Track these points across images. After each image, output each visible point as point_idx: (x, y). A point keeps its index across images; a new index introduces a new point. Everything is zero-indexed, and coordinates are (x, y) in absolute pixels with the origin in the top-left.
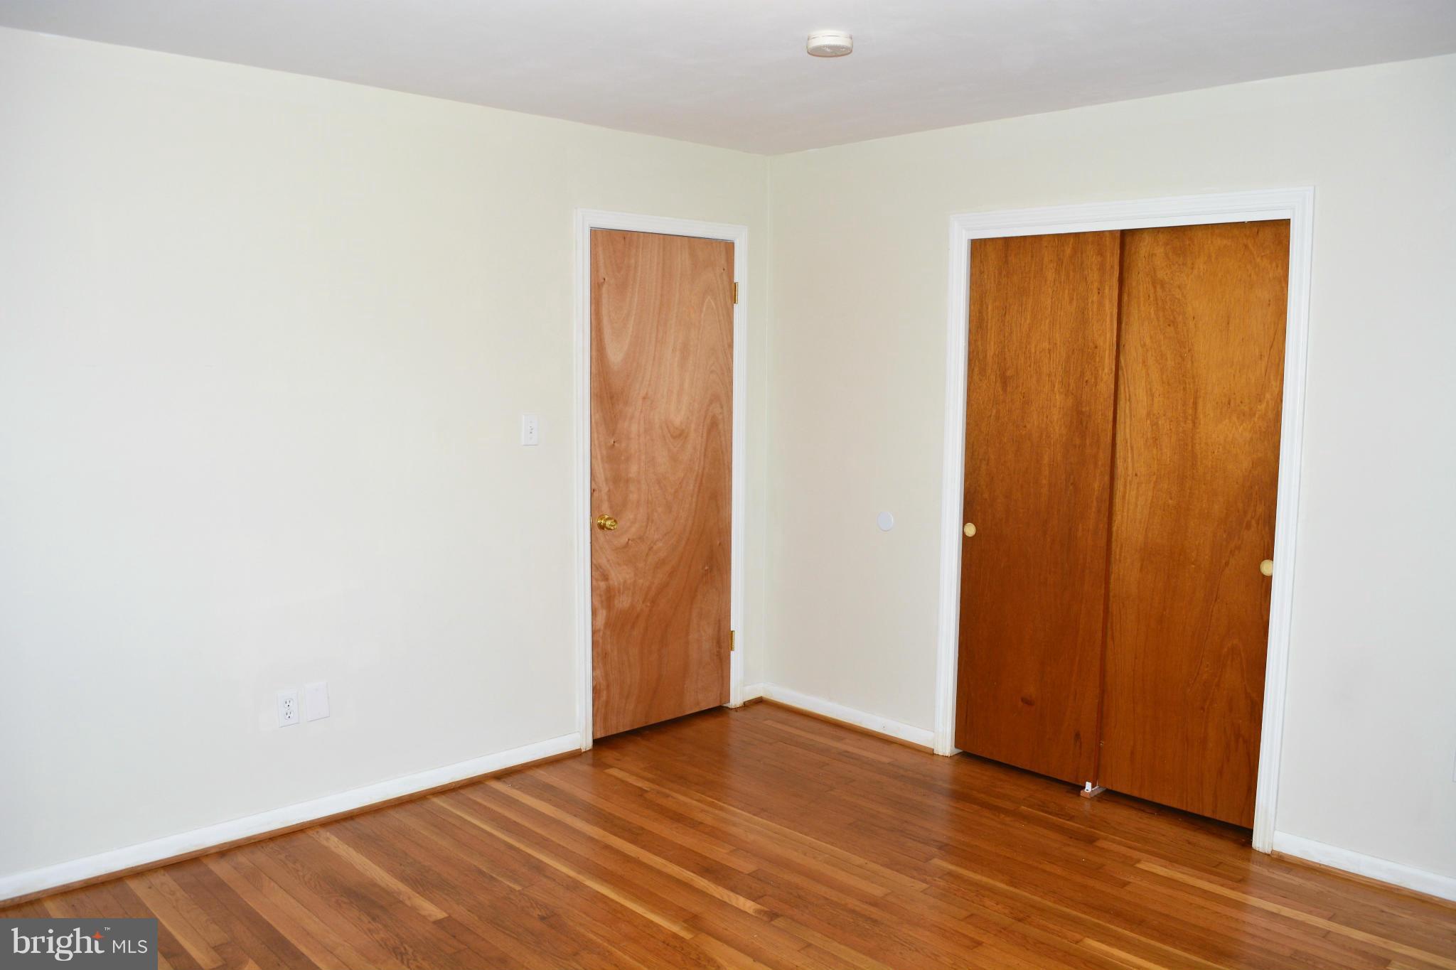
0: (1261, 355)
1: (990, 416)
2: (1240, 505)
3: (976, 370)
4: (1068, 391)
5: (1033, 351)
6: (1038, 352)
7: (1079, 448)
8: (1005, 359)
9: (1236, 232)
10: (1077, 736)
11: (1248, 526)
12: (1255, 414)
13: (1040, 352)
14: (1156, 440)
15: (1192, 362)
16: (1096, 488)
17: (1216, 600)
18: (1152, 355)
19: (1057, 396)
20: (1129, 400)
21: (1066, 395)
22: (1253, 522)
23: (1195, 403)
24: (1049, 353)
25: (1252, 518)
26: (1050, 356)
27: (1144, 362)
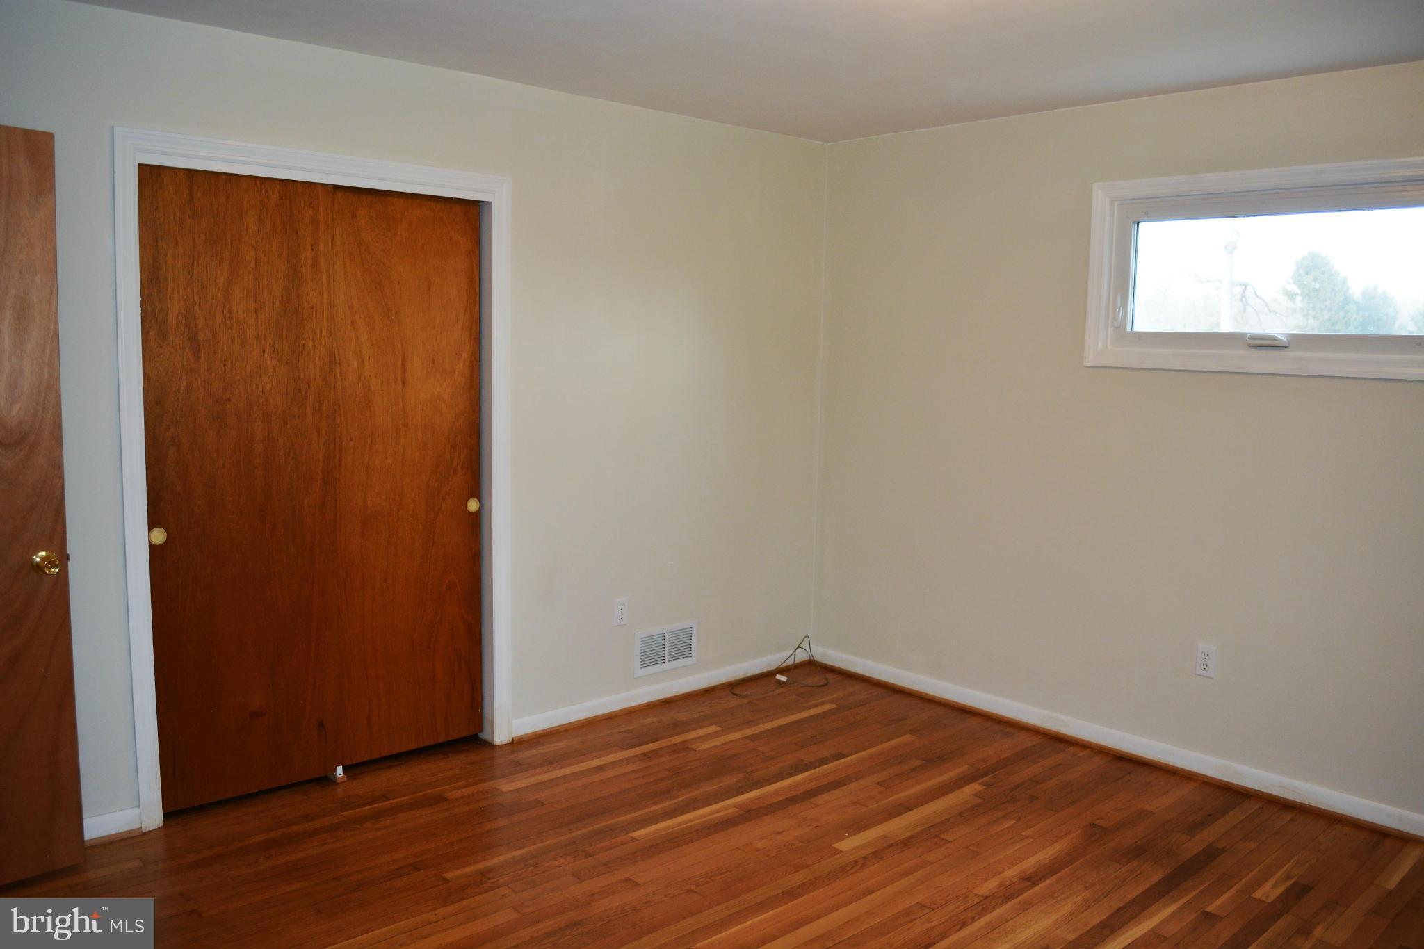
0: (457, 319)
1: (178, 390)
2: (448, 455)
3: (153, 333)
4: (281, 357)
5: (234, 309)
6: (241, 312)
7: (299, 417)
8: (195, 319)
9: (433, 204)
10: (321, 725)
11: (455, 472)
12: (455, 372)
13: (244, 312)
14: (369, 402)
15: (399, 325)
16: (321, 459)
17: (433, 545)
18: (360, 318)
19: (269, 363)
20: (339, 364)
21: (279, 361)
22: (459, 467)
23: (404, 365)
24: (256, 313)
25: (457, 465)
26: (257, 318)
27: (352, 324)
